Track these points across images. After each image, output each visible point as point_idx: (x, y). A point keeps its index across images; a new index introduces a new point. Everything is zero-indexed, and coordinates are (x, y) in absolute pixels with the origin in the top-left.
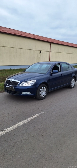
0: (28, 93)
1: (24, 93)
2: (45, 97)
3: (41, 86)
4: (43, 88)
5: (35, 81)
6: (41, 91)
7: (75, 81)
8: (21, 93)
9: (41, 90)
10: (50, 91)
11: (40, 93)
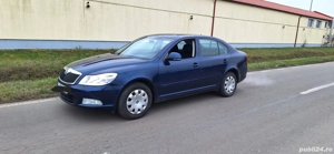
0: (97, 103)
1: (87, 102)
2: (144, 114)
3: (132, 87)
4: (136, 91)
5: (115, 75)
6: (130, 100)
7: (237, 81)
8: (81, 102)
9: (131, 96)
10: (158, 100)
11: (128, 103)
